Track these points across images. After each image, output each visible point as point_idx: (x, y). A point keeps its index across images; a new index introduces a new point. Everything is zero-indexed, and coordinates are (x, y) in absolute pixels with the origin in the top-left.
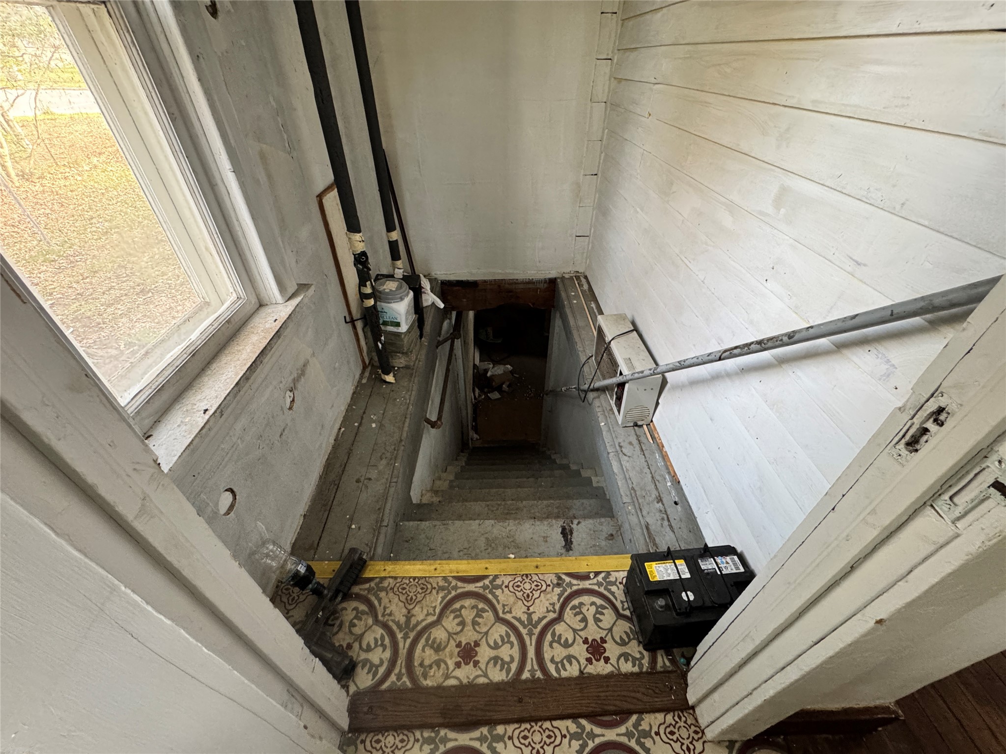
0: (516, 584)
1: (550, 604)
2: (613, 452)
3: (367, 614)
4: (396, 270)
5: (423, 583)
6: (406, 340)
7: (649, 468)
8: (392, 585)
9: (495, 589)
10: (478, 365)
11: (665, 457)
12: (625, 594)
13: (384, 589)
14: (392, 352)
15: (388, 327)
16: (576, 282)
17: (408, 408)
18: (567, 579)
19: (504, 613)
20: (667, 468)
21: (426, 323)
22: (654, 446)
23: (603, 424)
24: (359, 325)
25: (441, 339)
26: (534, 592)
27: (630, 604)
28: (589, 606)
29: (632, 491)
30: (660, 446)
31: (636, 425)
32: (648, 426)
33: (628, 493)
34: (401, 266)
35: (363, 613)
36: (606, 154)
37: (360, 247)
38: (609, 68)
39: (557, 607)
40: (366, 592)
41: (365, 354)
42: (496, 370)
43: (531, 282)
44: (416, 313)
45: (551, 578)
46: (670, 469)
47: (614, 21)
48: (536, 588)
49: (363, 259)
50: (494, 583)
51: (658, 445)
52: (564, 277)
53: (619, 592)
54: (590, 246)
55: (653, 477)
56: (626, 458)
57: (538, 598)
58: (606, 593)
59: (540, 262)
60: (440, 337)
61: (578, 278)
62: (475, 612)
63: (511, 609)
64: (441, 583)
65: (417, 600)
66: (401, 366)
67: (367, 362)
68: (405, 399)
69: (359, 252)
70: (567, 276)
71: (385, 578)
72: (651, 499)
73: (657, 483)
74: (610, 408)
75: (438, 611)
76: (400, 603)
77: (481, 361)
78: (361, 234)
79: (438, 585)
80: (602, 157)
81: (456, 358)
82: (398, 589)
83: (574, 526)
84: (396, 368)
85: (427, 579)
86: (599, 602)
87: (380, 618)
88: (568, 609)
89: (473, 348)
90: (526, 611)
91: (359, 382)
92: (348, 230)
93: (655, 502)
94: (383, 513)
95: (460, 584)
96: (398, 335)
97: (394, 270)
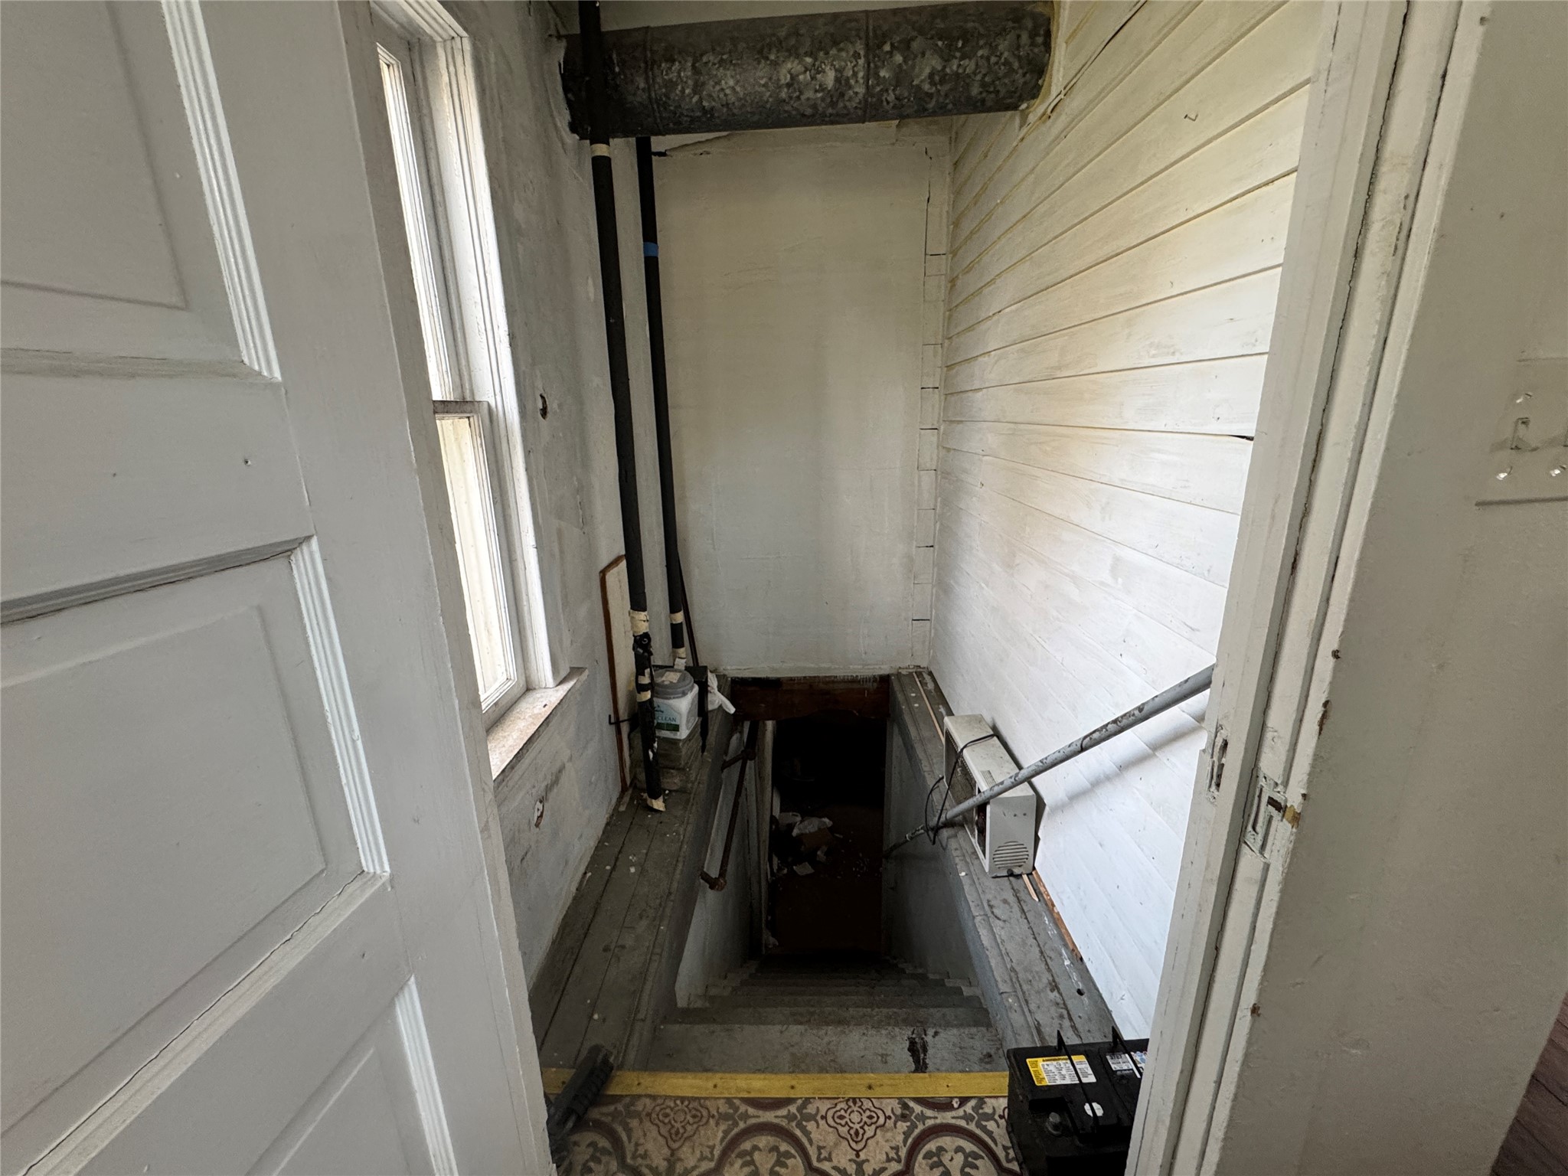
0: (839, 1114)
1: (892, 1148)
2: (981, 915)
3: (610, 1154)
4: (677, 659)
5: (696, 1107)
6: (684, 751)
7: (1035, 939)
8: (649, 1108)
9: (806, 1121)
10: (777, 817)
11: (1057, 921)
12: (1009, 1133)
13: (637, 1115)
14: (664, 768)
15: (663, 732)
16: (917, 680)
17: (681, 848)
18: (918, 1109)
19: (819, 1160)
20: (1063, 939)
21: (710, 733)
22: (1041, 907)
23: (963, 874)
24: (625, 728)
25: (728, 759)
26: (866, 1127)
27: (1017, 1151)
28: (953, 1153)
29: (1012, 974)
30: (1050, 904)
31: (1011, 874)
32: (1030, 876)
33: (1007, 978)
34: (684, 656)
35: (604, 1151)
36: (942, 524)
37: (643, 628)
38: (936, 437)
39: (903, 1153)
40: (610, 1118)
41: (627, 770)
42: (806, 827)
43: (854, 680)
44: (699, 715)
45: (891, 1106)
46: (1067, 939)
47: (937, 396)
48: (869, 1121)
49: (645, 641)
50: (805, 1111)
51: (1046, 904)
52: (900, 673)
53: (998, 1130)
54: (933, 631)
55: (1042, 952)
56: (1001, 923)
57: (872, 1137)
58: (978, 1132)
59: (866, 653)
60: (726, 756)
61: (919, 674)
62: (775, 1158)
63: (830, 1154)
64: (724, 1108)
65: (685, 1135)
66: (675, 788)
67: (628, 782)
68: (678, 834)
69: (641, 633)
70: (904, 672)
71: (640, 1096)
72: (1041, 986)
73: (1049, 960)
74: (973, 850)
75: (717, 1153)
76: (660, 1138)
77: (782, 811)
78: (646, 613)
79: (718, 1112)
80: (938, 528)
81: (746, 795)
82: (658, 1115)
83: (929, 1039)
84: (667, 792)
85: (702, 1101)
86: (969, 1146)
87: (629, 1161)
88: (920, 1157)
89: (770, 789)
90: (854, 1157)
91: (616, 809)
92: (632, 608)
93: (1048, 989)
94: (639, 999)
95: (751, 1111)
96: (675, 742)
97: (674, 660)
